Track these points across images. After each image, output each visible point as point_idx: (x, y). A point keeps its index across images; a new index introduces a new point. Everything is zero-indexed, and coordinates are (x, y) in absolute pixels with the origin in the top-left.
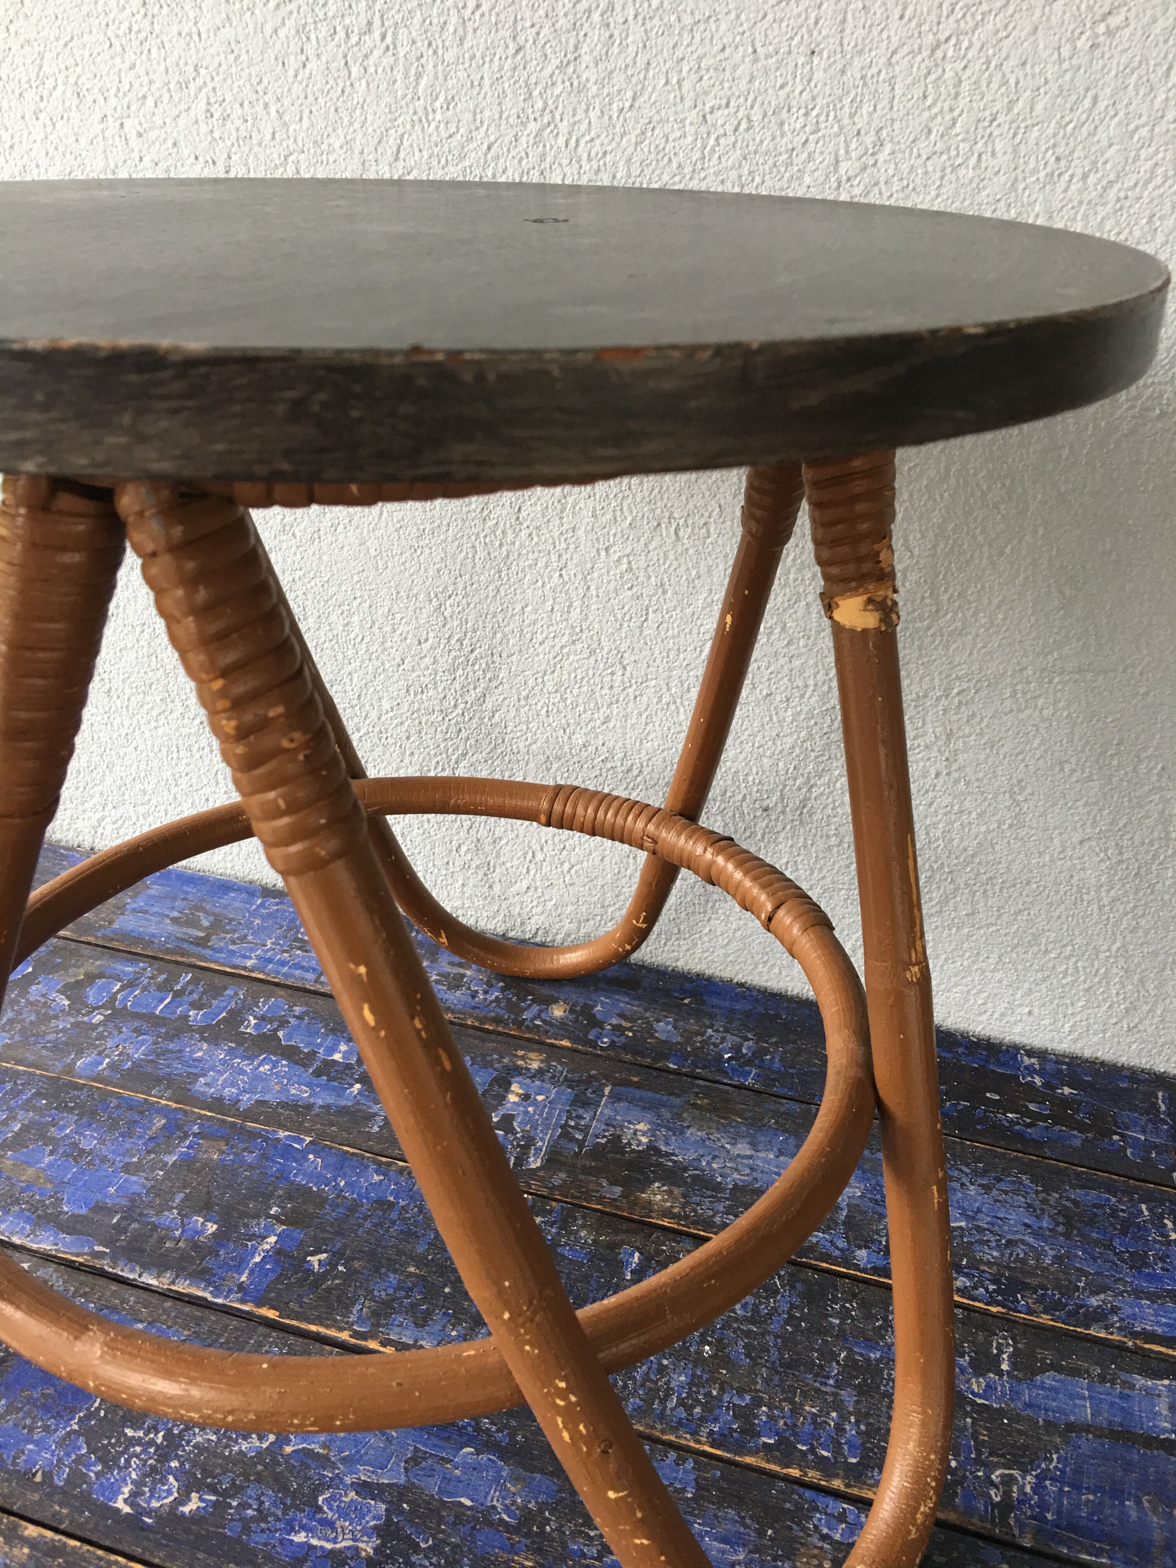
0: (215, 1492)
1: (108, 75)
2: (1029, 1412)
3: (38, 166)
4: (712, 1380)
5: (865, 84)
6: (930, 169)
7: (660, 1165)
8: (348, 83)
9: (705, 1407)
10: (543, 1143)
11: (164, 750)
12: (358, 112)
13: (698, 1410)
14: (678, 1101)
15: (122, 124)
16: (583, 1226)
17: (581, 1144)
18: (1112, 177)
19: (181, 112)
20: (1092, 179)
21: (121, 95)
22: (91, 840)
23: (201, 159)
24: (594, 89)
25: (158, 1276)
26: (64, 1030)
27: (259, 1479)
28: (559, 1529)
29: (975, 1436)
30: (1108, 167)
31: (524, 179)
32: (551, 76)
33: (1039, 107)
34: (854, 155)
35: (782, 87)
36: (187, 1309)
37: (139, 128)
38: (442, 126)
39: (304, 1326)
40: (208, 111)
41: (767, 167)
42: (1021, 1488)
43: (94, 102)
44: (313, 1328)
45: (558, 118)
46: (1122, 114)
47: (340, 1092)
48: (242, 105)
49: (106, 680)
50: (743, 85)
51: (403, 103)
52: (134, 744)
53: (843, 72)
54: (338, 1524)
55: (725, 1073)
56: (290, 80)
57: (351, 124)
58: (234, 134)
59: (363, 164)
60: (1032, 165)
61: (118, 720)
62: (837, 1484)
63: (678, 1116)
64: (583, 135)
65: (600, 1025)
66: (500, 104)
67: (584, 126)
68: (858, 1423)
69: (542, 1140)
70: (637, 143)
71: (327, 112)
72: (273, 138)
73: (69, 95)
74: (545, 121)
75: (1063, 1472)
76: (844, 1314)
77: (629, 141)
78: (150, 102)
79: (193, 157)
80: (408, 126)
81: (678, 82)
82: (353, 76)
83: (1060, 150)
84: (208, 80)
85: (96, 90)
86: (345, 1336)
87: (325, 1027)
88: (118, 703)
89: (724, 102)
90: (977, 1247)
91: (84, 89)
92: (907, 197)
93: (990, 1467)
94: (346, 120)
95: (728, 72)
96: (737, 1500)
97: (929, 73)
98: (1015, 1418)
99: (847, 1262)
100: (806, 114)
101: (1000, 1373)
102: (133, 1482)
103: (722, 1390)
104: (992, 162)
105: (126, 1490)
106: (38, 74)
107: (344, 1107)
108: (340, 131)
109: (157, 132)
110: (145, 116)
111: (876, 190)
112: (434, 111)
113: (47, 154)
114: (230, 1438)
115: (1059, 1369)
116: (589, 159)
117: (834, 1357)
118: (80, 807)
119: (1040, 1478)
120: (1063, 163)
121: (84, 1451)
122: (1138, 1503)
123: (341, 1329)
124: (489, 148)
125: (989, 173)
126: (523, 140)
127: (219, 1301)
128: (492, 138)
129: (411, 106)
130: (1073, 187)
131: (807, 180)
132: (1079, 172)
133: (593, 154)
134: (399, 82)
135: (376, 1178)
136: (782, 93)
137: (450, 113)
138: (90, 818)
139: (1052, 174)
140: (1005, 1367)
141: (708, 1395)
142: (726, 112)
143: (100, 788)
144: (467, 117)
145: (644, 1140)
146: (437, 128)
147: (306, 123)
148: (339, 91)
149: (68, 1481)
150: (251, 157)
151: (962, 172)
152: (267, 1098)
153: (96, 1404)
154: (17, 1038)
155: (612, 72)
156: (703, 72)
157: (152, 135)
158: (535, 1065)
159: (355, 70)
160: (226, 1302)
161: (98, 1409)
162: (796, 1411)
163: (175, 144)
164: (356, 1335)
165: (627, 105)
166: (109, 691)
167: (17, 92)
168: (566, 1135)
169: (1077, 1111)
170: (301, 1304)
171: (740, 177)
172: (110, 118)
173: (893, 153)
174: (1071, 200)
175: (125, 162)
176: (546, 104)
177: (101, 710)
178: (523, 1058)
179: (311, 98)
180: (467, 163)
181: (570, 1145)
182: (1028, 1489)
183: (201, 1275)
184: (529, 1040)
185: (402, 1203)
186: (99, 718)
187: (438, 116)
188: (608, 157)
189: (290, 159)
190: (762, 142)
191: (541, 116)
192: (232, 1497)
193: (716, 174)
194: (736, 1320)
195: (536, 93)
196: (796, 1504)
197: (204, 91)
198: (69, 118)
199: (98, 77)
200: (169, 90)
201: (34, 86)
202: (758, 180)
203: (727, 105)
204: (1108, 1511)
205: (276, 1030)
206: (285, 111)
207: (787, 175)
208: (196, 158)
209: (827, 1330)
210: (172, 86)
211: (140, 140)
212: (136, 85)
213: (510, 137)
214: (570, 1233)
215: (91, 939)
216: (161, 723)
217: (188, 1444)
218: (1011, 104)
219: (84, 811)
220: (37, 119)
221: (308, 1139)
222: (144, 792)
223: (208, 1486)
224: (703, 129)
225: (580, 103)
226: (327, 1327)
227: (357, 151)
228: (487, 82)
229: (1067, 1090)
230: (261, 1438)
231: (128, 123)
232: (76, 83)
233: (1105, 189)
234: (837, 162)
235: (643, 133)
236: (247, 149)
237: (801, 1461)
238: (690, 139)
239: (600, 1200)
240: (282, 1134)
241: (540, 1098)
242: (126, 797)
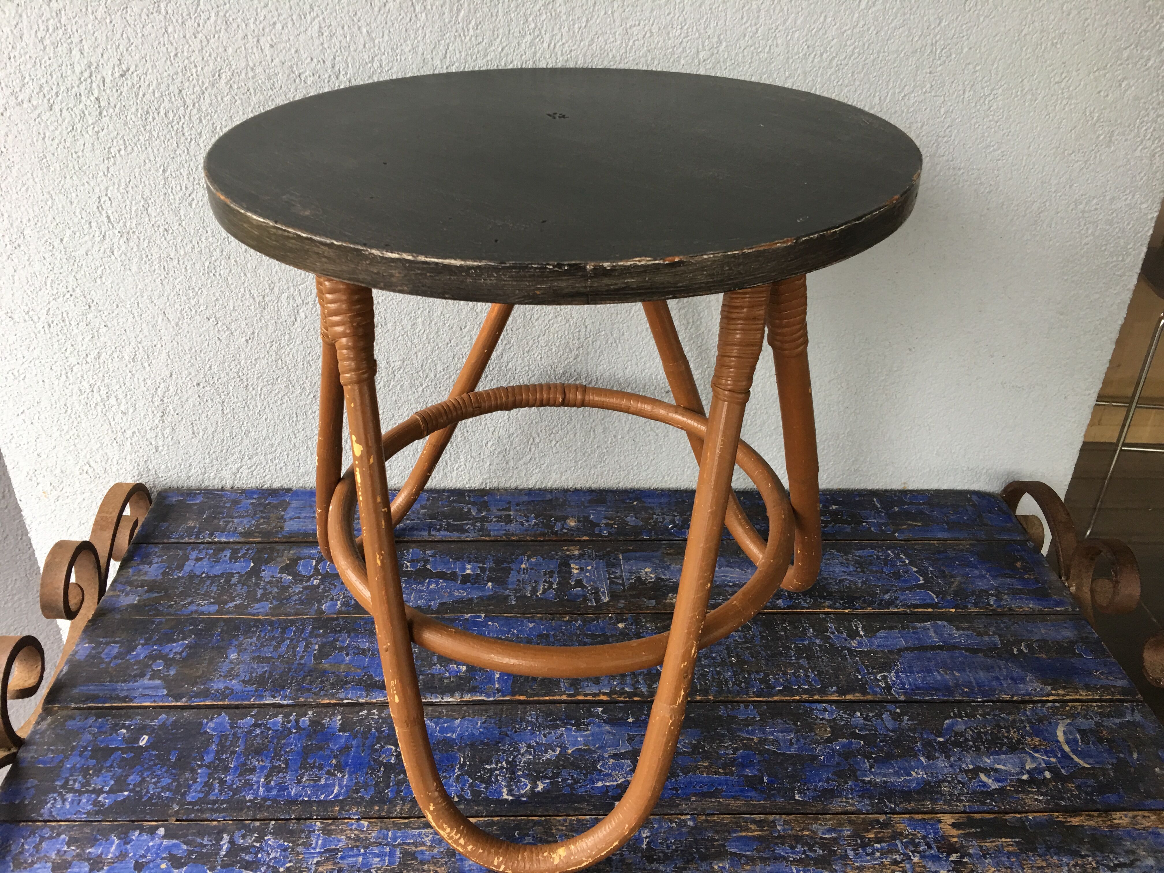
0: (547, 778)
1: (248, 10)
2: (880, 649)
3: (196, 66)
4: (743, 671)
5: (712, 12)
6: (746, 54)
7: (666, 585)
8: (414, 15)
9: (744, 682)
10: (604, 588)
11: (287, 418)
12: (420, 32)
13: (743, 685)
14: (659, 553)
15: (258, 41)
16: (646, 622)
17: (623, 585)
18: (834, 55)
19: (300, 33)
20: (825, 56)
21: (258, 22)
22: (231, 482)
23: (315, 60)
24: (564, 17)
25: (452, 696)
26: (300, 592)
27: (564, 767)
28: (711, 747)
29: (863, 663)
30: (832, 50)
31: (524, 66)
32: (539, 10)
33: (799, 22)
34: (707, 48)
35: (668, 14)
36: (476, 707)
37: (270, 42)
38: (473, 38)
39: (541, 699)
40: (320, 31)
41: (661, 56)
42: (891, 679)
43: (238, 26)
44: (547, 698)
45: (543, 32)
46: (838, 24)
47: (482, 589)
48: (343, 28)
49: (245, 380)
50: (647, 14)
51: (449, 26)
52: (265, 416)
53: (700, 6)
54: (613, 774)
55: (671, 534)
56: (376, 13)
57: (416, 38)
58: (338, 44)
59: (424, 60)
60: (795, 51)
61: (253, 403)
62: (816, 697)
63: (662, 560)
64: (558, 42)
65: (598, 525)
66: (509, 26)
67: (558, 37)
68: (813, 671)
69: (603, 587)
70: (589, 45)
71: (400, 32)
72: (364, 46)
73: (219, 22)
74: (536, 34)
75: (904, 668)
76: (784, 629)
77: (584, 44)
78: (279, 26)
79: (309, 59)
80: (452, 39)
81: (612, 13)
82: (417, 10)
83: (809, 43)
84: (320, 13)
85: (239, 20)
86: (564, 697)
87: (451, 557)
88: (254, 392)
89: (637, 23)
90: (827, 586)
91: (231, 19)
92: (734, 68)
93: (875, 674)
94: (412, 36)
95: (639, 7)
96: (780, 715)
97: (744, 7)
98: (876, 653)
99: (775, 607)
100: (681, 28)
101: (861, 636)
102: (505, 786)
103: (749, 674)
104: (777, 50)
105: (505, 790)
106: (196, 10)
107: (490, 595)
108: (408, 42)
109: (284, 45)
110: (275, 35)
111: (718, 65)
112: (468, 30)
113: (203, 59)
114: (538, 755)
115: (884, 629)
116: (562, 55)
117: (790, 648)
118: (224, 463)
119: (897, 673)
120: (811, 49)
121: (471, 781)
122: (939, 672)
123: (561, 695)
124: (502, 50)
125: (775, 55)
126: (523, 45)
127: (492, 699)
128: (504, 44)
129: (454, 28)
130: (816, 61)
131: (683, 62)
132: (819, 52)
133: (564, 51)
134: (446, 14)
135: (531, 625)
136: (669, 18)
137: (478, 31)
138: (231, 468)
139: (806, 54)
140: (862, 633)
141: (744, 677)
142: (638, 28)
143: (239, 448)
144: (489, 33)
145: (653, 576)
146: (470, 39)
147: (386, 38)
148: (408, 19)
149: (472, 795)
150: (349, 58)
151: (762, 55)
152: (444, 601)
153: (462, 760)
154: (275, 603)
155: (574, 8)
156: (625, 7)
157: (281, 46)
158: (576, 553)
159: (418, 8)
160: (496, 698)
161: (465, 762)
162: (785, 673)
163: (296, 51)
164: (569, 695)
165: (583, 25)
166: (247, 386)
167: (180, 21)
168: (612, 582)
169: (842, 516)
170: (534, 690)
171: (647, 61)
172: (250, 37)
173: (727, 46)
174: (815, 67)
175: (261, 62)
176: (536, 26)
177: (240, 399)
178: (568, 550)
179: (389, 23)
180: (489, 58)
181: (618, 587)
182: (894, 679)
183: (473, 690)
184: (564, 541)
185: (552, 633)
186: (239, 404)
187: (471, 32)
188: (573, 54)
189: (376, 59)
190: (658, 43)
191: (534, 32)
192: (557, 778)
193: (634, 60)
194: (739, 644)
195: (530, 19)
196: (803, 710)
197: (316, 20)
198: (219, 37)
199: (241, 12)
200: (292, 20)
201: (193, 17)
202: (656, 62)
203: (639, 25)
204: (928, 678)
205: (424, 566)
206: (372, 31)
207: (672, 60)
208: (312, 59)
209: (780, 638)
210: (294, 17)
211: (272, 50)
212: (269, 16)
213: (515, 43)
214: (642, 626)
215: (277, 540)
216: (285, 401)
217: (520, 762)
218: (785, 21)
219: (226, 465)
220: (195, 37)
221: (483, 615)
222: (272, 445)
223: (542, 777)
224: (626, 37)
225: (556, 24)
226: (553, 696)
227: (420, 53)
228: (501, 14)
229: (834, 507)
230: (554, 751)
231: (262, 40)
232: (225, 15)
233: (831, 61)
234: (698, 52)
235: (592, 40)
236: (346, 54)
237: (797, 692)
238: (618, 42)
239: (648, 608)
240: (467, 616)
241: (589, 568)
242: (259, 450)
